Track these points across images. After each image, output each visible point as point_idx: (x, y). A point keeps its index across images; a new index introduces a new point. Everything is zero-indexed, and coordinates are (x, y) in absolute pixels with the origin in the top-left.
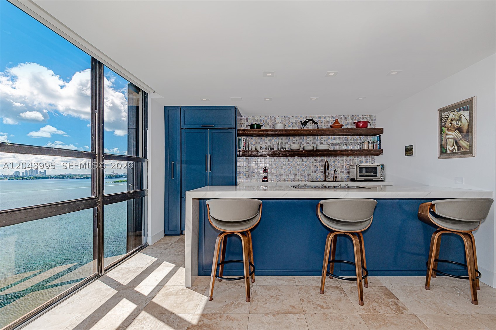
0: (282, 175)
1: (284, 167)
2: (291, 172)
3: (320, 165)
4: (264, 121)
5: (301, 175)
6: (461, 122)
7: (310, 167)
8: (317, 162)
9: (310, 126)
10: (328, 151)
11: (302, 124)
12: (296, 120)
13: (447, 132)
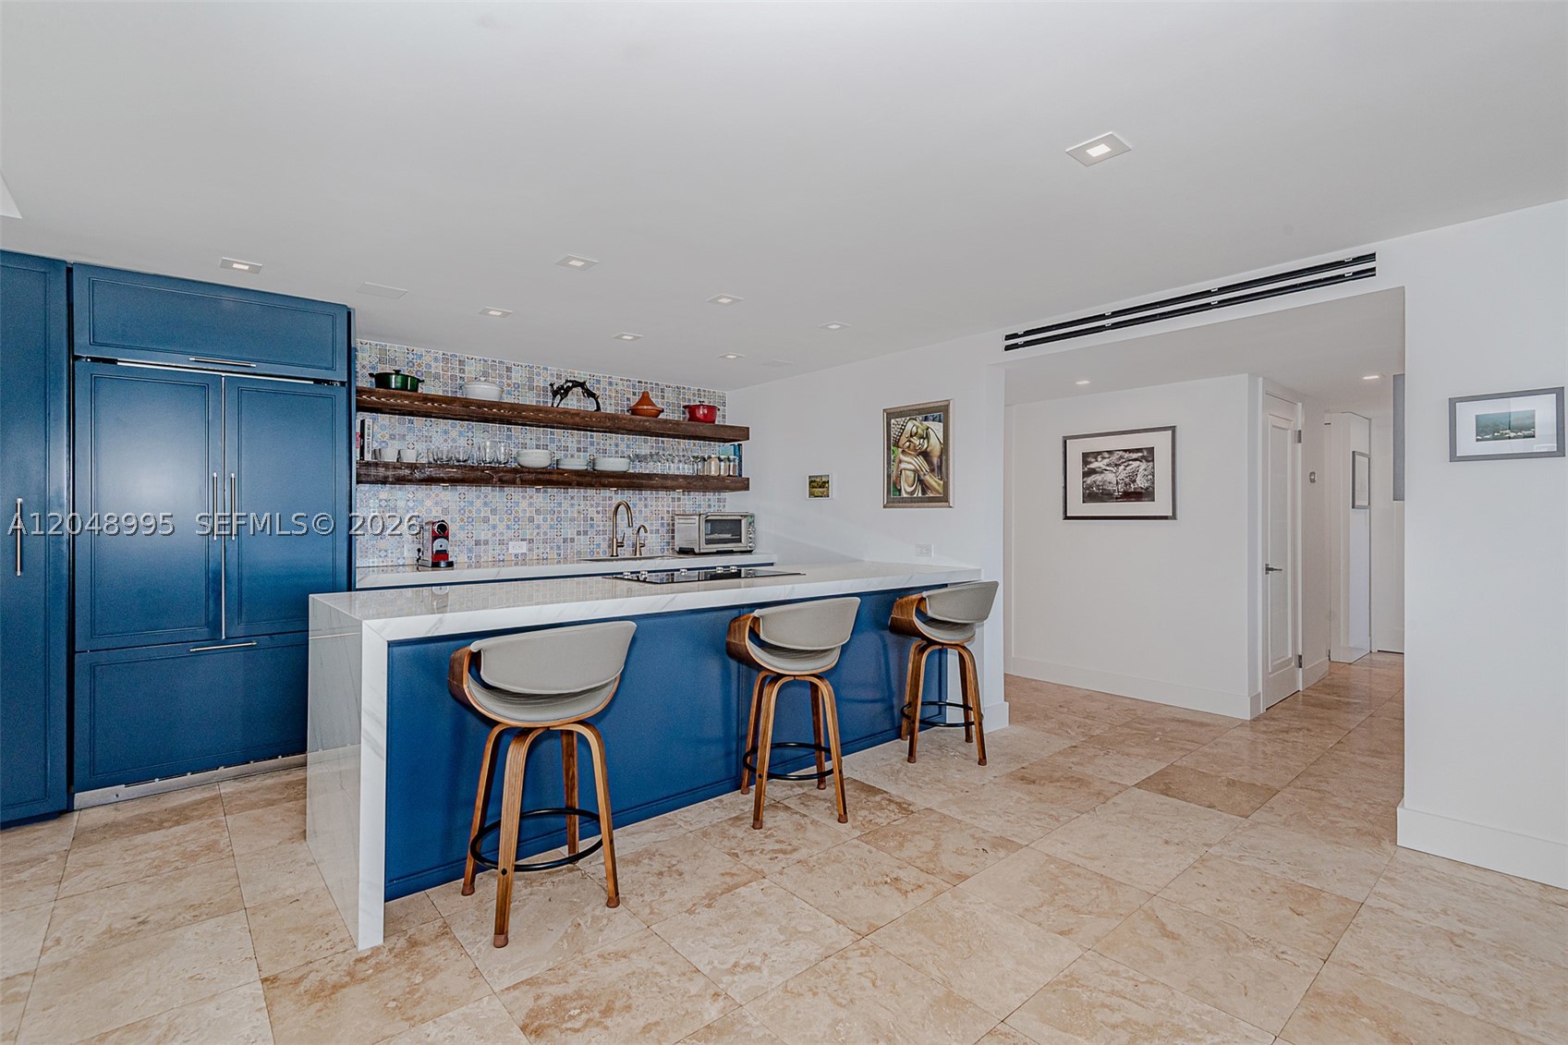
0: (486, 542)
1: (494, 520)
2: (516, 534)
3: (598, 512)
4: (419, 365)
5: (545, 542)
6: (928, 442)
7: (572, 520)
8: (592, 506)
9: (574, 402)
10: (624, 475)
11: (555, 393)
12: (531, 379)
13: (902, 457)
